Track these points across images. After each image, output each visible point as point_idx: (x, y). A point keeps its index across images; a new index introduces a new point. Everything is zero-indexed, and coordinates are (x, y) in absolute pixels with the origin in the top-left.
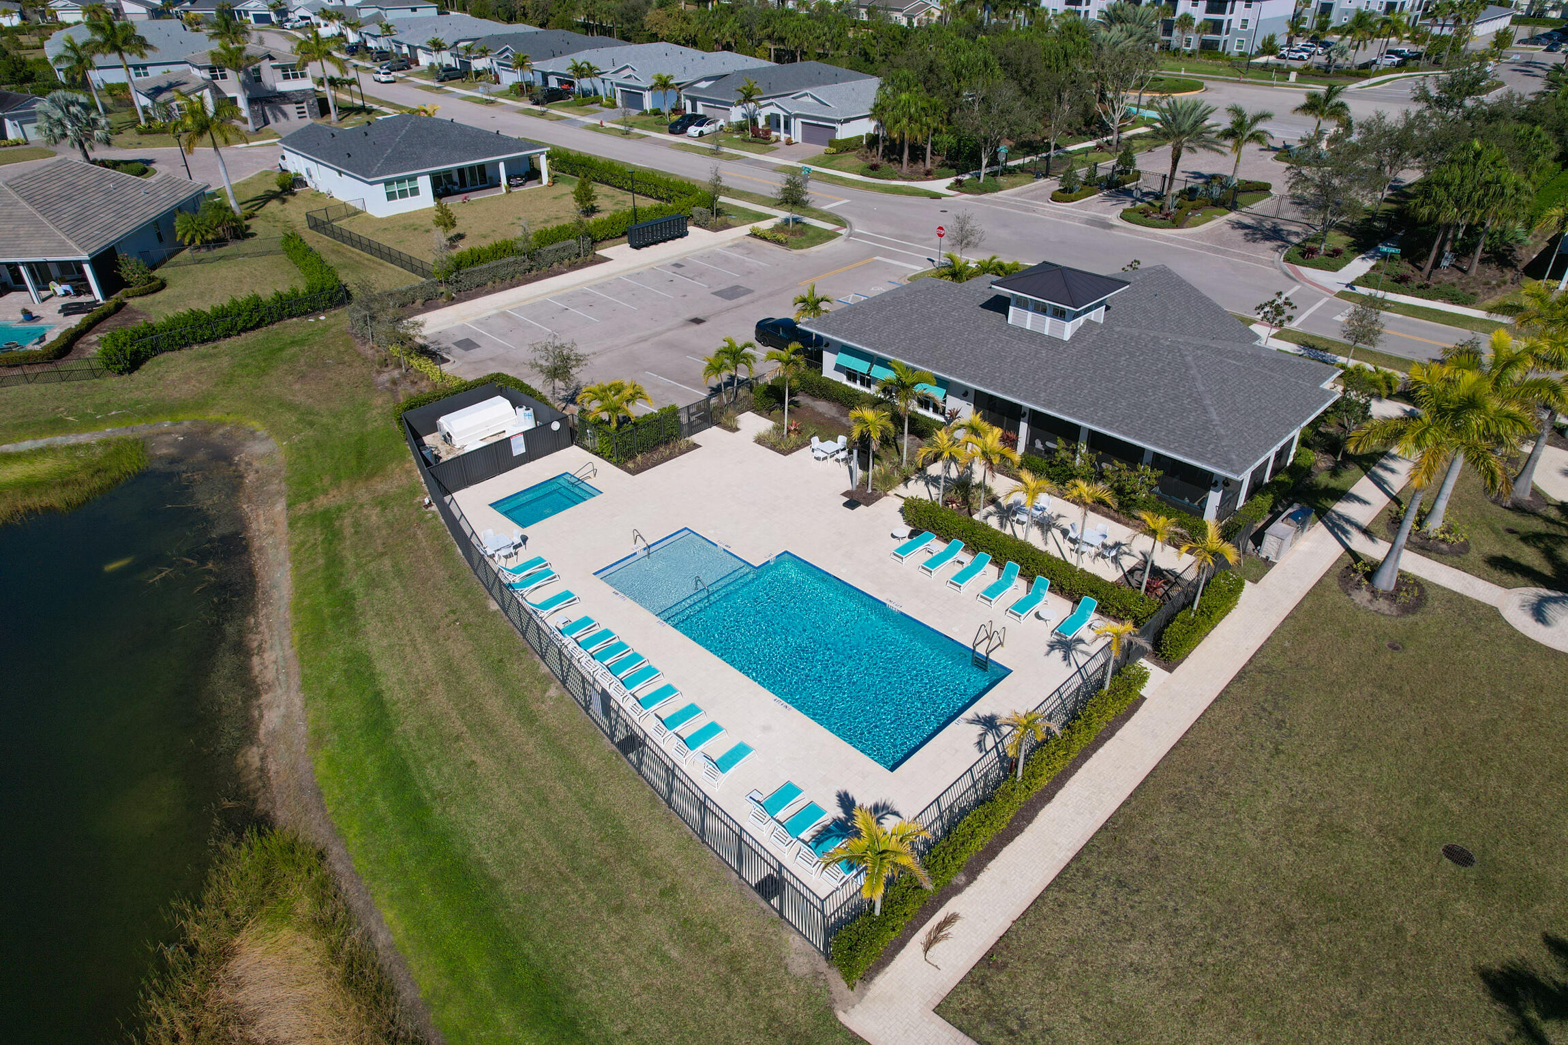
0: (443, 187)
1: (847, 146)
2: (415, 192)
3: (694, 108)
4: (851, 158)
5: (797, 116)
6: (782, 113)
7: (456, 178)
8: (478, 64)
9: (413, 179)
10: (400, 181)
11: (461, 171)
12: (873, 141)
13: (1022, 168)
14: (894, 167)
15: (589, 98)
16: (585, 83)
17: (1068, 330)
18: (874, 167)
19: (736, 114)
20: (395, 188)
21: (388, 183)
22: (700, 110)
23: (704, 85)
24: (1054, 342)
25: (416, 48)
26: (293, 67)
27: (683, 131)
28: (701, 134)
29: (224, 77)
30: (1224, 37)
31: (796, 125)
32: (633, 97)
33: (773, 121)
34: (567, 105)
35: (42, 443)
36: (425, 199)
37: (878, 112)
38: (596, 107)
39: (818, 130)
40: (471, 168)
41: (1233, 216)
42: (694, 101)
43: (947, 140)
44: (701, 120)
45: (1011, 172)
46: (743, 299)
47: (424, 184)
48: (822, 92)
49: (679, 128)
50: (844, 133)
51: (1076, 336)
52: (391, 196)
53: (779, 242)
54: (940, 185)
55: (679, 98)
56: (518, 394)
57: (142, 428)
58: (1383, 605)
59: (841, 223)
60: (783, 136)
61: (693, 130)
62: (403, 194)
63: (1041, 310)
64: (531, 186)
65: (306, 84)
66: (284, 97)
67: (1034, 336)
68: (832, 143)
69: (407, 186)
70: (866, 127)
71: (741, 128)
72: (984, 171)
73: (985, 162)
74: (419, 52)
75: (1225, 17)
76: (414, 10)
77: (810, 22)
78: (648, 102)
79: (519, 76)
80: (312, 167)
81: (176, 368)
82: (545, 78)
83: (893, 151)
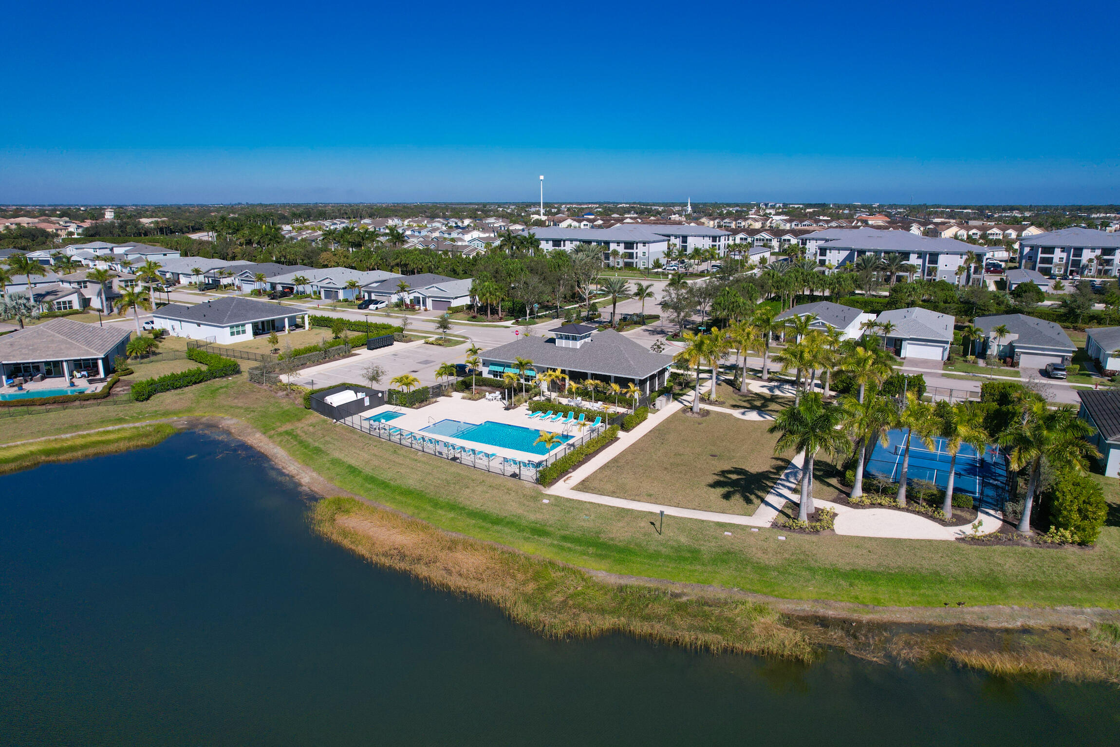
0: (258, 331)
1: (458, 310)
2: (244, 332)
3: (370, 296)
4: (461, 315)
5: (429, 297)
6: (421, 296)
7: (260, 327)
8: (224, 281)
9: (243, 325)
10: (237, 326)
11: (263, 322)
12: (470, 307)
13: (546, 316)
14: (484, 317)
15: (302, 295)
16: (301, 288)
17: (578, 344)
18: (474, 317)
19: (394, 299)
20: (235, 330)
21: (232, 327)
22: (373, 297)
23: (375, 285)
24: (574, 350)
25: (178, 274)
26: (131, 281)
27: (367, 307)
28: (377, 308)
29: (86, 287)
30: (635, 260)
31: (429, 302)
32: (332, 293)
33: (417, 301)
34: (291, 299)
35: (117, 427)
36: (248, 335)
37: (473, 293)
38: (309, 299)
39: (441, 303)
40: (268, 321)
41: (644, 327)
42: (369, 293)
43: (508, 304)
44: (376, 302)
45: (540, 317)
46: (432, 364)
47: (249, 328)
48: (441, 285)
49: (365, 305)
50: (455, 303)
51: (582, 347)
52: (232, 334)
53: (440, 345)
54: (509, 323)
55: (360, 293)
56: (356, 388)
57: (163, 421)
58: (696, 415)
59: (467, 338)
60: (422, 308)
61: (372, 307)
62: (238, 333)
63: (567, 338)
64: (299, 331)
67: (566, 349)
68: (450, 309)
69: (240, 329)
70: (467, 301)
71: (398, 305)
72: (528, 317)
73: (528, 312)
74: (181, 276)
75: (634, 251)
76: (165, 255)
77: (422, 256)
78: (341, 295)
79: (257, 286)
80: (177, 324)
81: (168, 399)
82: (273, 286)
83: (483, 310)
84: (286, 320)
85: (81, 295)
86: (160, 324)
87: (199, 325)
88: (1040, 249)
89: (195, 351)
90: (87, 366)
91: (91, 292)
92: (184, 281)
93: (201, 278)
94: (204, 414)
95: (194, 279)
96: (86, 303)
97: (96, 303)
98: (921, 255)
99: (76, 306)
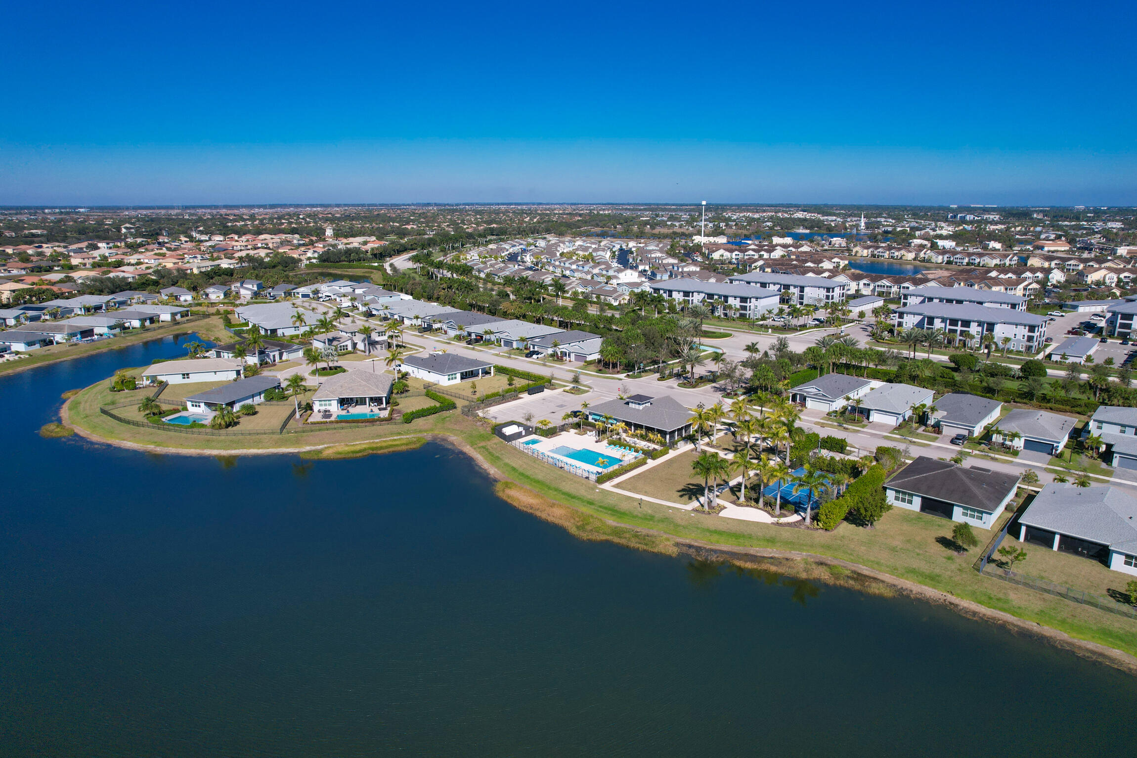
0: (464, 376)
1: (590, 363)
2: (455, 378)
3: (534, 348)
4: (592, 367)
5: (573, 352)
6: (567, 351)
7: (465, 374)
8: (436, 326)
9: (455, 374)
10: (452, 375)
11: (466, 372)
12: (599, 361)
13: (650, 370)
14: (607, 370)
15: (489, 342)
16: (488, 337)
17: (641, 407)
18: (600, 370)
19: (550, 351)
20: (451, 377)
21: (449, 375)
22: (536, 349)
23: (538, 340)
24: (638, 410)
25: (403, 317)
26: (382, 332)
27: (531, 356)
28: (538, 358)
29: (355, 335)
30: (748, 312)
31: (573, 355)
32: (508, 343)
33: (564, 354)
34: (481, 345)
36: (458, 380)
37: (601, 352)
38: (493, 346)
39: (580, 357)
40: (469, 371)
41: (714, 385)
42: (534, 346)
43: (624, 361)
44: (537, 353)
45: (646, 371)
46: (564, 407)
47: (459, 376)
48: (581, 344)
49: (530, 355)
50: (589, 358)
52: (449, 379)
53: (572, 393)
54: (622, 376)
55: (527, 344)
56: (519, 424)
57: (419, 435)
59: (591, 388)
60: (568, 359)
61: (535, 356)
62: (452, 379)
63: (635, 403)
64: (487, 376)
65: (385, 338)
66: (377, 343)
67: (634, 409)
68: (586, 362)
69: (454, 376)
70: (596, 356)
71: (552, 356)
72: (636, 371)
73: (636, 369)
74: (405, 319)
75: (748, 305)
76: (391, 297)
77: (574, 312)
78: (515, 345)
79: (458, 333)
80: (415, 370)
81: (419, 422)
82: (470, 334)
83: (606, 365)
84: (480, 370)
85: (353, 341)
86: (405, 368)
87: (429, 372)
88: (1120, 316)
89: (430, 391)
90: (377, 400)
91: (359, 339)
92: (407, 322)
93: (419, 322)
94: (440, 433)
95: (414, 322)
96: (355, 345)
97: (361, 346)
98: (980, 324)
99: (350, 348)
